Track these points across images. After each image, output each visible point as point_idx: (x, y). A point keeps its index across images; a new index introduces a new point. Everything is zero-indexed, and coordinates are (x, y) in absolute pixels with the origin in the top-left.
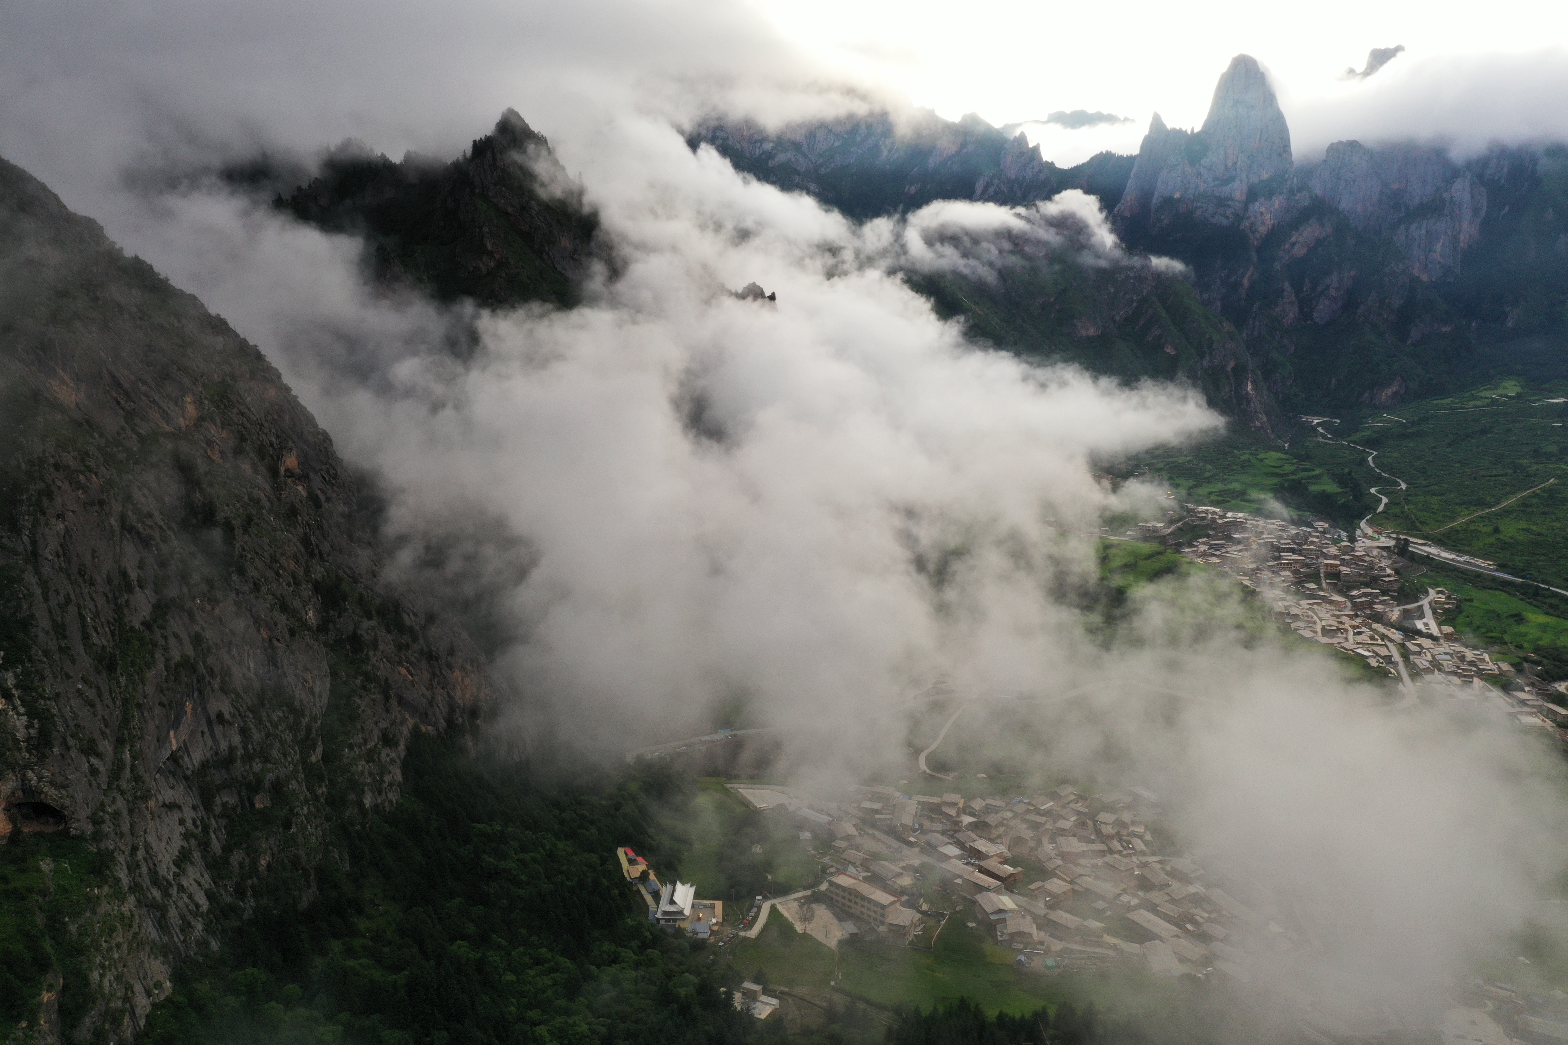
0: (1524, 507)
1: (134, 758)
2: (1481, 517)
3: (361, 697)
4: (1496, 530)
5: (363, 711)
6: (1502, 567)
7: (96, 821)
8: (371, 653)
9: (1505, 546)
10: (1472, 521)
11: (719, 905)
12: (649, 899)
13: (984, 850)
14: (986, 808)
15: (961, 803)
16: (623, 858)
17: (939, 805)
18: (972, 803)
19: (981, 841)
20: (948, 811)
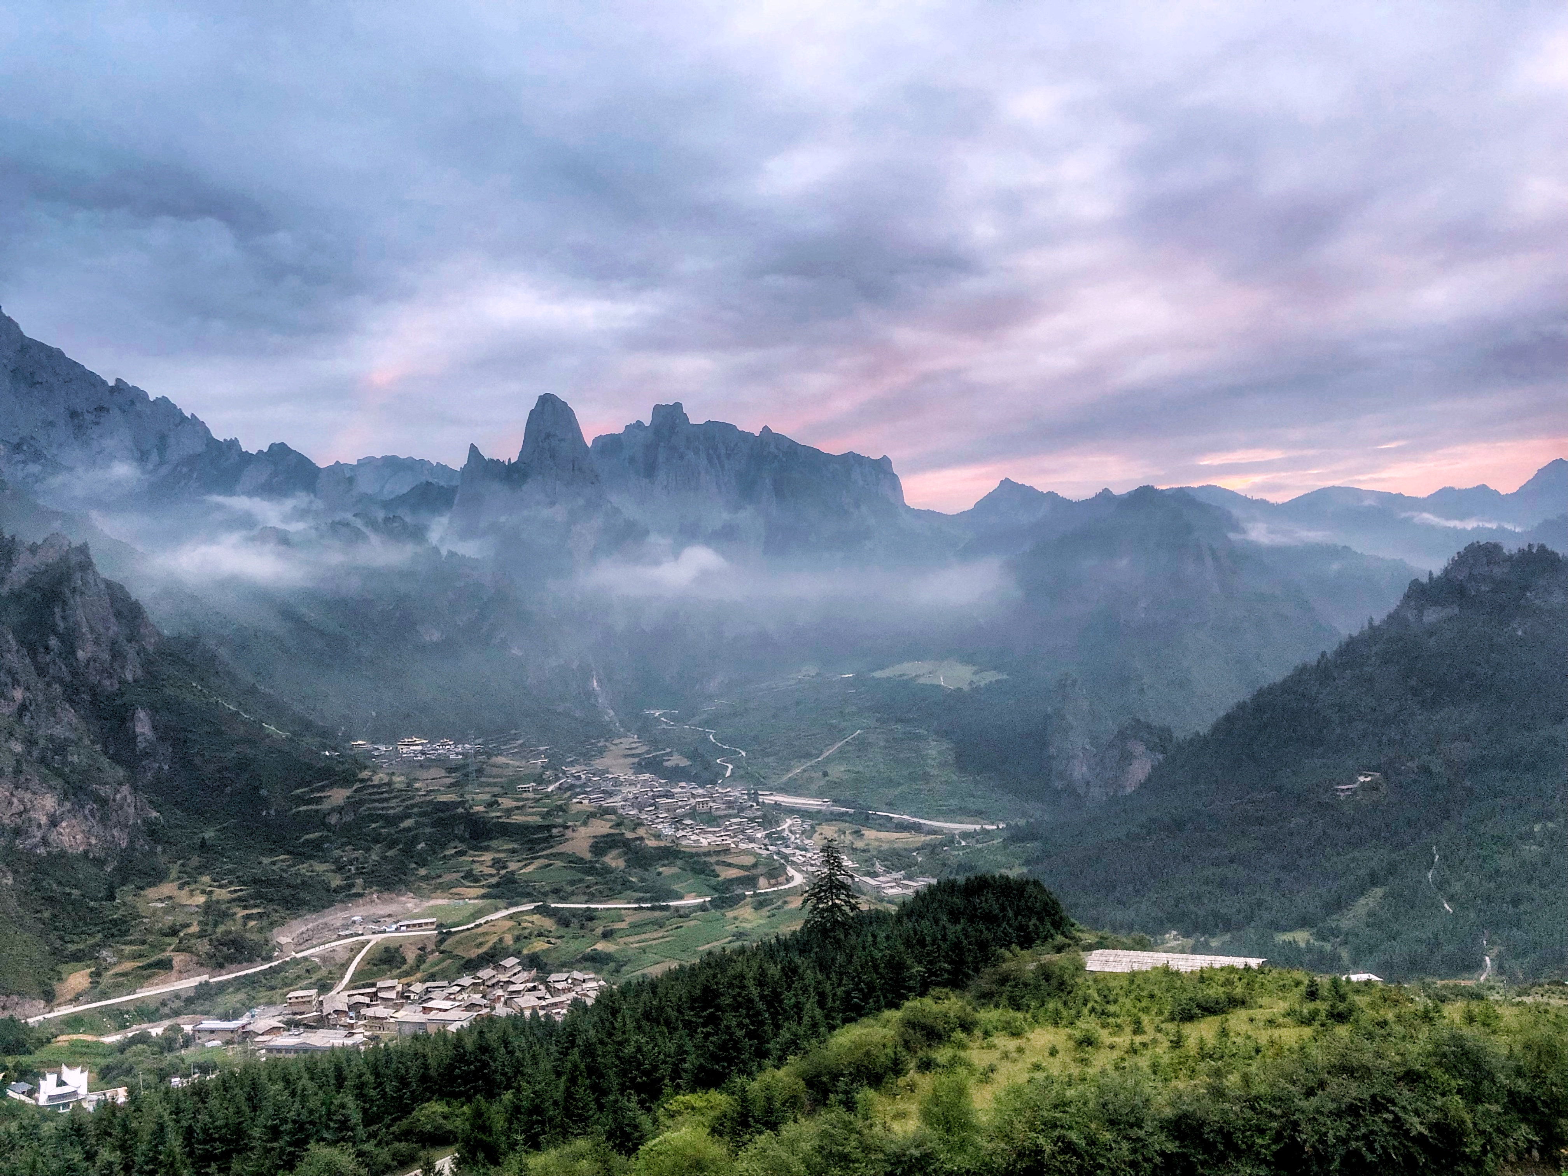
0: (842, 755)
2: (812, 766)
4: (825, 774)
6: (836, 801)
9: (834, 785)
10: (805, 771)
11: (123, 1091)
12: (20, 1097)
13: (440, 1006)
14: (428, 990)
15: (399, 988)
17: (375, 993)
18: (411, 988)
19: (434, 1002)
20: (386, 996)
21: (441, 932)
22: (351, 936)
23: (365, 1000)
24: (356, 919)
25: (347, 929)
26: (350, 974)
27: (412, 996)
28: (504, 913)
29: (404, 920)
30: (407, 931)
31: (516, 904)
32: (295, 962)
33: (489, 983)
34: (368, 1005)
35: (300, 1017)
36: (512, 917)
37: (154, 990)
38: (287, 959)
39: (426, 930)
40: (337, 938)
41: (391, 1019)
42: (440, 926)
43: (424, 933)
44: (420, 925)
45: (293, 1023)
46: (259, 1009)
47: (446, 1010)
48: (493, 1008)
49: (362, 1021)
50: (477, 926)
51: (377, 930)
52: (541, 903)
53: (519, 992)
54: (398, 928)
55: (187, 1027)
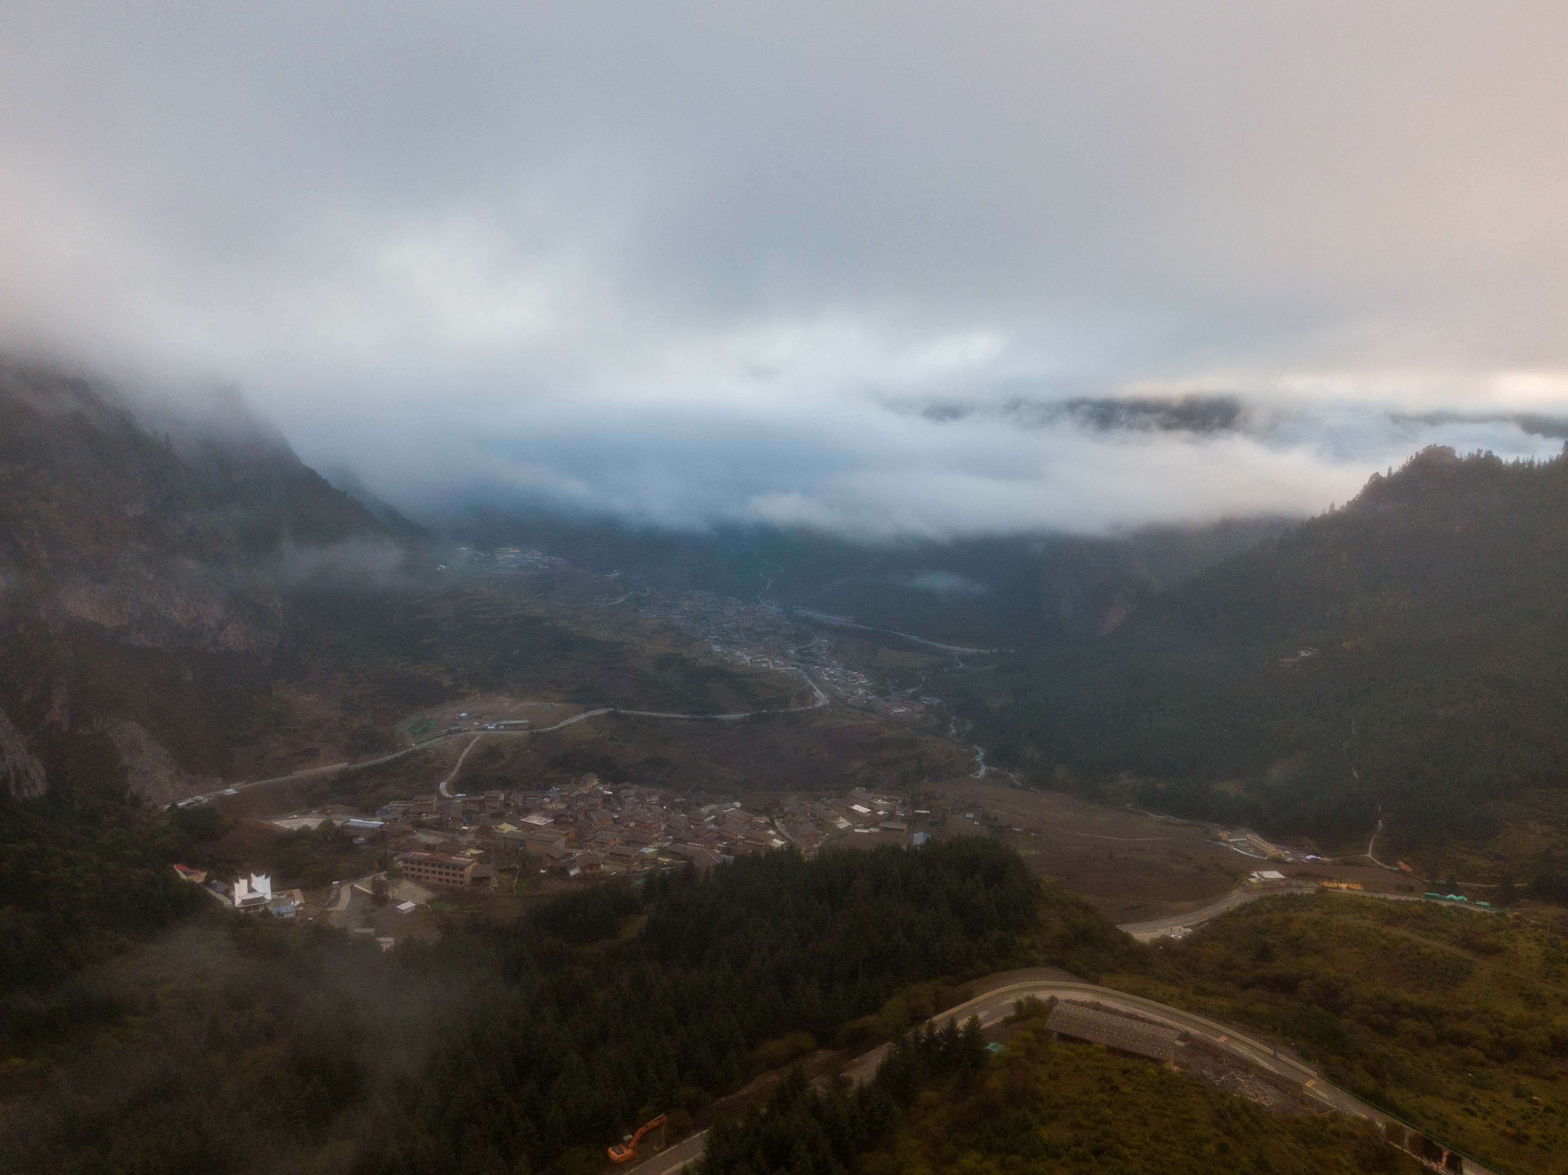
6: (857, 618)
11: (297, 892)
12: (220, 897)
13: (536, 822)
14: (525, 799)
15: (502, 797)
16: (180, 872)
17: (483, 801)
18: (511, 797)
19: (530, 817)
20: (492, 804)
21: (532, 733)
22: (460, 731)
23: (476, 808)
24: (463, 715)
25: (456, 725)
26: (459, 765)
27: (512, 805)
28: (583, 716)
29: (502, 719)
30: (505, 730)
31: (593, 709)
32: (416, 753)
33: (573, 795)
34: (478, 813)
35: (424, 818)
36: (589, 721)
37: (305, 773)
38: (409, 750)
39: (520, 730)
40: (448, 733)
41: (497, 831)
42: (531, 727)
43: (518, 733)
44: (515, 725)
45: (420, 825)
46: (391, 804)
47: (540, 826)
48: (576, 819)
49: (474, 828)
50: (561, 728)
51: (480, 727)
52: (613, 709)
53: (597, 805)
54: (497, 727)
55: (338, 823)
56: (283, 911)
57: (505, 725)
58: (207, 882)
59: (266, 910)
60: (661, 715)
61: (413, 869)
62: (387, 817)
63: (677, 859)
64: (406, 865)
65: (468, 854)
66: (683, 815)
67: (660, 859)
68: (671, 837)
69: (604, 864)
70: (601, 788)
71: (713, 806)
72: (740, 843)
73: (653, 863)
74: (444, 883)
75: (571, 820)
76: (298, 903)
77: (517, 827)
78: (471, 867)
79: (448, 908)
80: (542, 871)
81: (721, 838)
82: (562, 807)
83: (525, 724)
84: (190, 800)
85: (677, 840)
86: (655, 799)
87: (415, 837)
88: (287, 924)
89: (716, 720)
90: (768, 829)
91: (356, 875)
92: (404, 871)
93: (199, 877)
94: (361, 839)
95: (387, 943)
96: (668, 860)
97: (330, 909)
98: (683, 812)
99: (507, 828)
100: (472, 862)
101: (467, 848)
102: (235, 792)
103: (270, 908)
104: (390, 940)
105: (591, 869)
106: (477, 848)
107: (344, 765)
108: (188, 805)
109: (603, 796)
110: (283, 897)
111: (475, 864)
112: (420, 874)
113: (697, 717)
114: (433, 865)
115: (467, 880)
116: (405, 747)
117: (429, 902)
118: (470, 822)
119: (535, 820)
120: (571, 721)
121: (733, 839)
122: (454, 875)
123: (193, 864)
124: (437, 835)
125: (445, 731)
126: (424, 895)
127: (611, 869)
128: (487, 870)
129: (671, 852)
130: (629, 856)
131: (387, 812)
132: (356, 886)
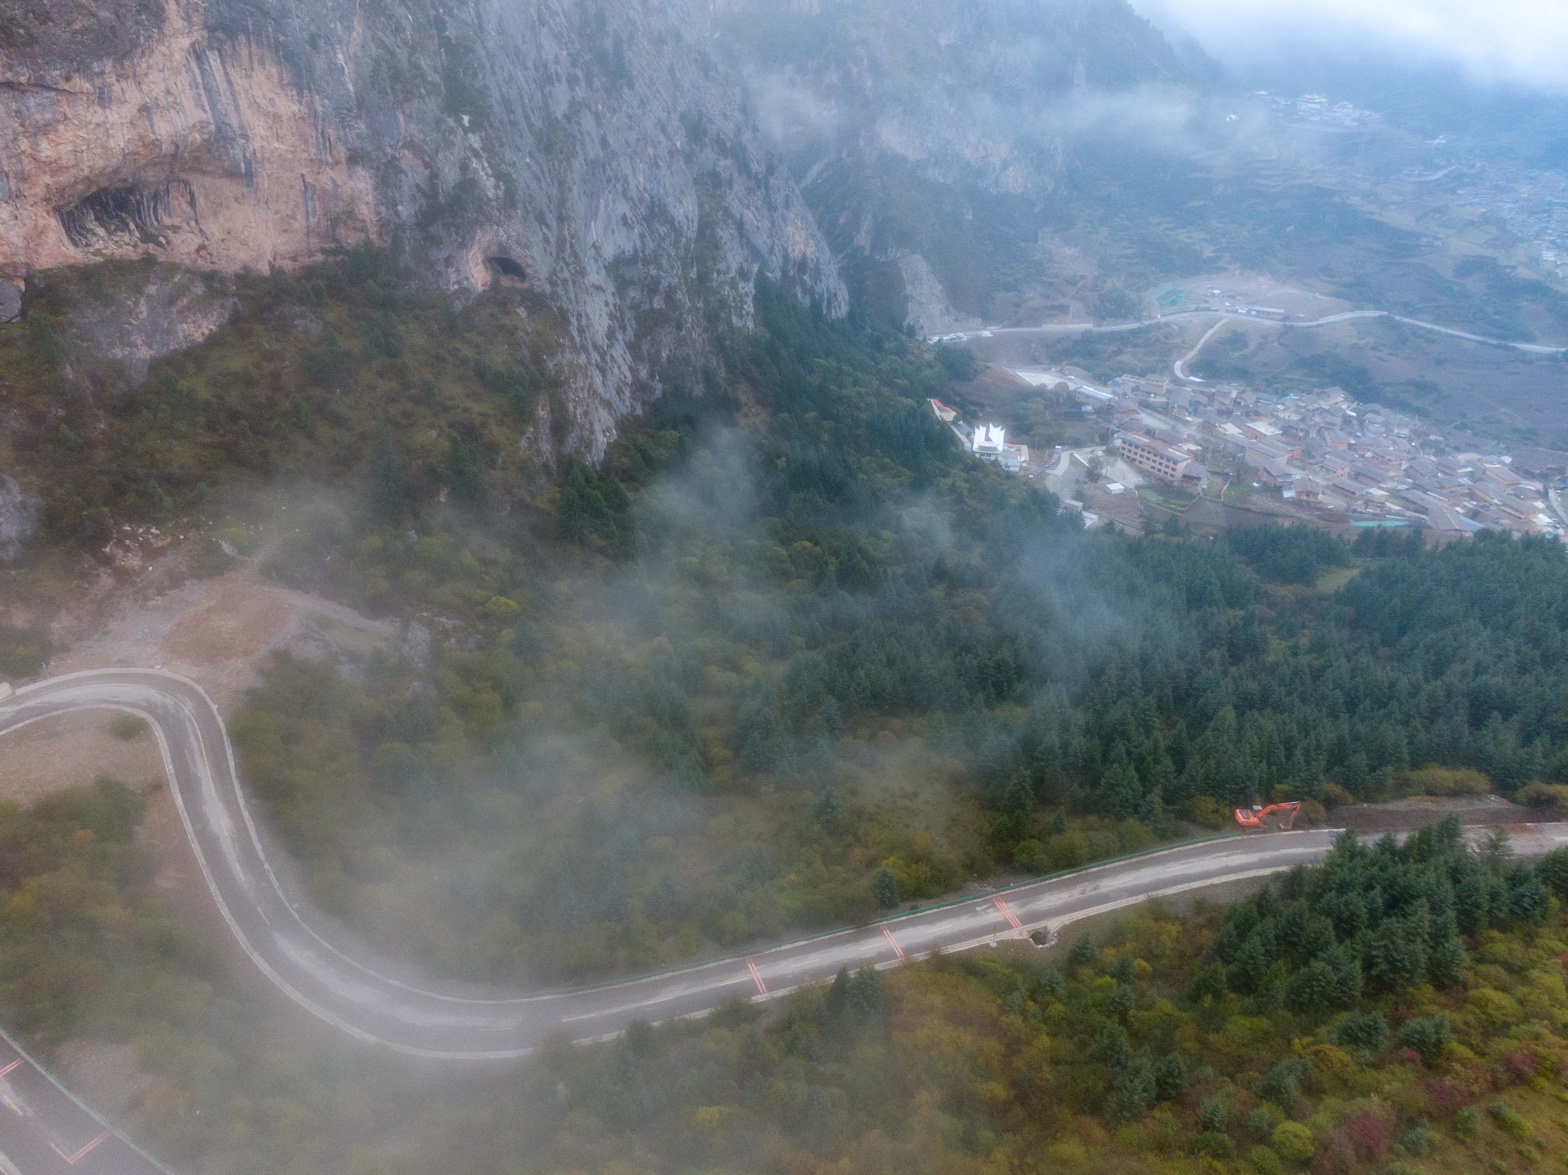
1: (572, 236)
3: (722, 230)
5: (725, 243)
7: (553, 284)
8: (728, 192)
11: (1025, 448)
12: (963, 438)
13: (1262, 430)
14: (1257, 401)
15: (1234, 394)
16: (934, 406)
17: (1214, 394)
18: (1244, 396)
19: (1258, 423)
20: (1222, 400)
21: (1285, 326)
22: (1208, 309)
23: (1204, 399)
24: (1216, 292)
25: (1206, 302)
26: (1199, 347)
27: (1243, 404)
28: (1348, 315)
29: (1255, 304)
30: (1256, 316)
31: (1362, 309)
32: (1158, 327)
33: (1310, 407)
34: (1205, 406)
35: (1152, 399)
36: (1353, 323)
37: (1053, 328)
38: (1153, 322)
39: (1272, 319)
40: (1196, 310)
41: (1220, 430)
42: (1286, 318)
43: (1268, 323)
44: (1269, 313)
45: (1146, 405)
46: (1124, 377)
47: (1266, 436)
48: (1307, 433)
49: (1198, 420)
50: (1318, 326)
51: (1230, 309)
52: (1386, 313)
53: (1333, 424)
54: (1249, 311)
55: (1072, 386)
56: (1010, 464)
57: (1258, 311)
58: (955, 422)
59: (997, 460)
60: (1443, 330)
61: (1130, 451)
62: (1118, 390)
63: (1408, 509)
64: (1124, 445)
65: (1186, 448)
66: (1433, 458)
67: (1388, 504)
68: (1410, 481)
69: (1323, 493)
70: (1344, 406)
71: (1473, 456)
72: (1493, 508)
73: (1378, 507)
74: (1156, 471)
75: (1301, 434)
76: (1023, 459)
77: (1242, 429)
78: (1185, 463)
79: (1154, 498)
80: (1255, 484)
81: (1471, 496)
82: (1295, 417)
83: (1279, 314)
84: (952, 336)
85: (1416, 486)
86: (1405, 432)
87: (1138, 417)
88: (1010, 476)
89: (1514, 349)
90: (1536, 499)
91: (1077, 444)
92: (1121, 451)
93: (949, 415)
94: (1089, 408)
95: (1091, 519)
96: (1397, 508)
97: (1048, 471)
98: (1435, 455)
99: (1231, 429)
100: (1187, 459)
101: (1186, 441)
102: (990, 335)
103: (1000, 459)
104: (1095, 517)
105: (1308, 496)
106: (1197, 443)
107: (1088, 326)
108: (951, 339)
109: (1344, 415)
110: (1013, 450)
111: (1189, 461)
112: (1135, 457)
113: (1490, 341)
114: (1149, 452)
115: (1178, 474)
116: (1150, 317)
117: (1138, 487)
118: (1195, 413)
119: (1262, 427)
120: (1332, 318)
121: (1486, 501)
122: (1167, 467)
123: (947, 402)
124: (1160, 420)
125: (1193, 307)
126: (1134, 479)
127: (1331, 502)
128: (1200, 470)
129: (1404, 498)
130: (1353, 493)
131: (1118, 385)
132: (1076, 455)
